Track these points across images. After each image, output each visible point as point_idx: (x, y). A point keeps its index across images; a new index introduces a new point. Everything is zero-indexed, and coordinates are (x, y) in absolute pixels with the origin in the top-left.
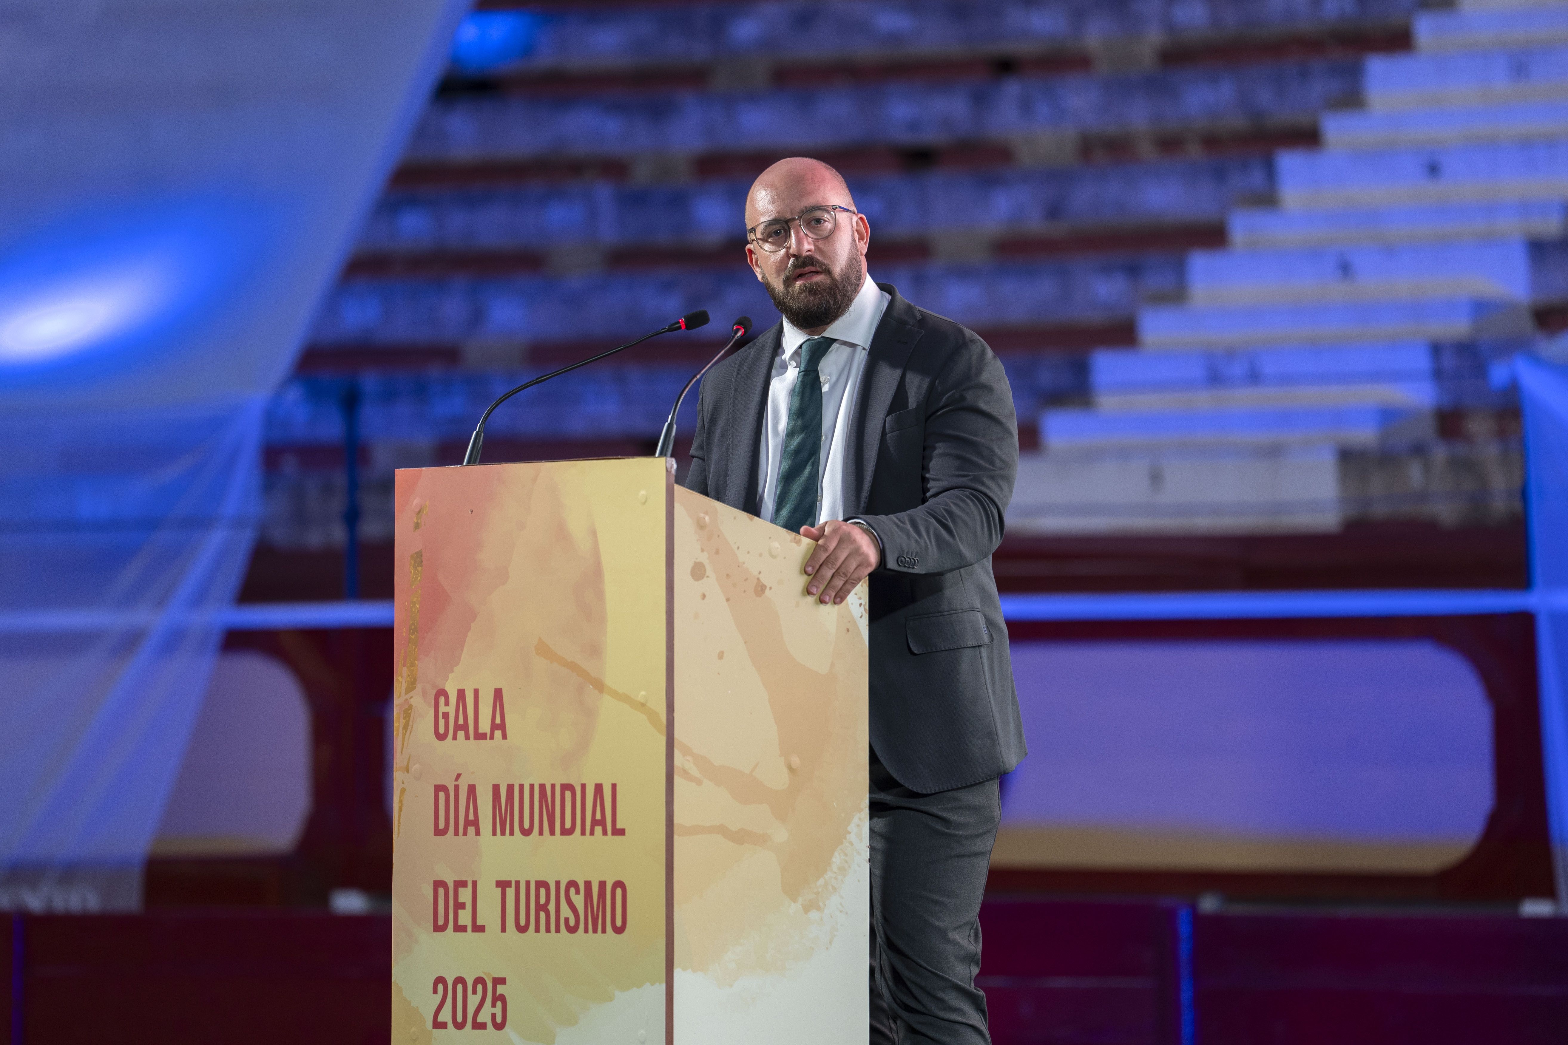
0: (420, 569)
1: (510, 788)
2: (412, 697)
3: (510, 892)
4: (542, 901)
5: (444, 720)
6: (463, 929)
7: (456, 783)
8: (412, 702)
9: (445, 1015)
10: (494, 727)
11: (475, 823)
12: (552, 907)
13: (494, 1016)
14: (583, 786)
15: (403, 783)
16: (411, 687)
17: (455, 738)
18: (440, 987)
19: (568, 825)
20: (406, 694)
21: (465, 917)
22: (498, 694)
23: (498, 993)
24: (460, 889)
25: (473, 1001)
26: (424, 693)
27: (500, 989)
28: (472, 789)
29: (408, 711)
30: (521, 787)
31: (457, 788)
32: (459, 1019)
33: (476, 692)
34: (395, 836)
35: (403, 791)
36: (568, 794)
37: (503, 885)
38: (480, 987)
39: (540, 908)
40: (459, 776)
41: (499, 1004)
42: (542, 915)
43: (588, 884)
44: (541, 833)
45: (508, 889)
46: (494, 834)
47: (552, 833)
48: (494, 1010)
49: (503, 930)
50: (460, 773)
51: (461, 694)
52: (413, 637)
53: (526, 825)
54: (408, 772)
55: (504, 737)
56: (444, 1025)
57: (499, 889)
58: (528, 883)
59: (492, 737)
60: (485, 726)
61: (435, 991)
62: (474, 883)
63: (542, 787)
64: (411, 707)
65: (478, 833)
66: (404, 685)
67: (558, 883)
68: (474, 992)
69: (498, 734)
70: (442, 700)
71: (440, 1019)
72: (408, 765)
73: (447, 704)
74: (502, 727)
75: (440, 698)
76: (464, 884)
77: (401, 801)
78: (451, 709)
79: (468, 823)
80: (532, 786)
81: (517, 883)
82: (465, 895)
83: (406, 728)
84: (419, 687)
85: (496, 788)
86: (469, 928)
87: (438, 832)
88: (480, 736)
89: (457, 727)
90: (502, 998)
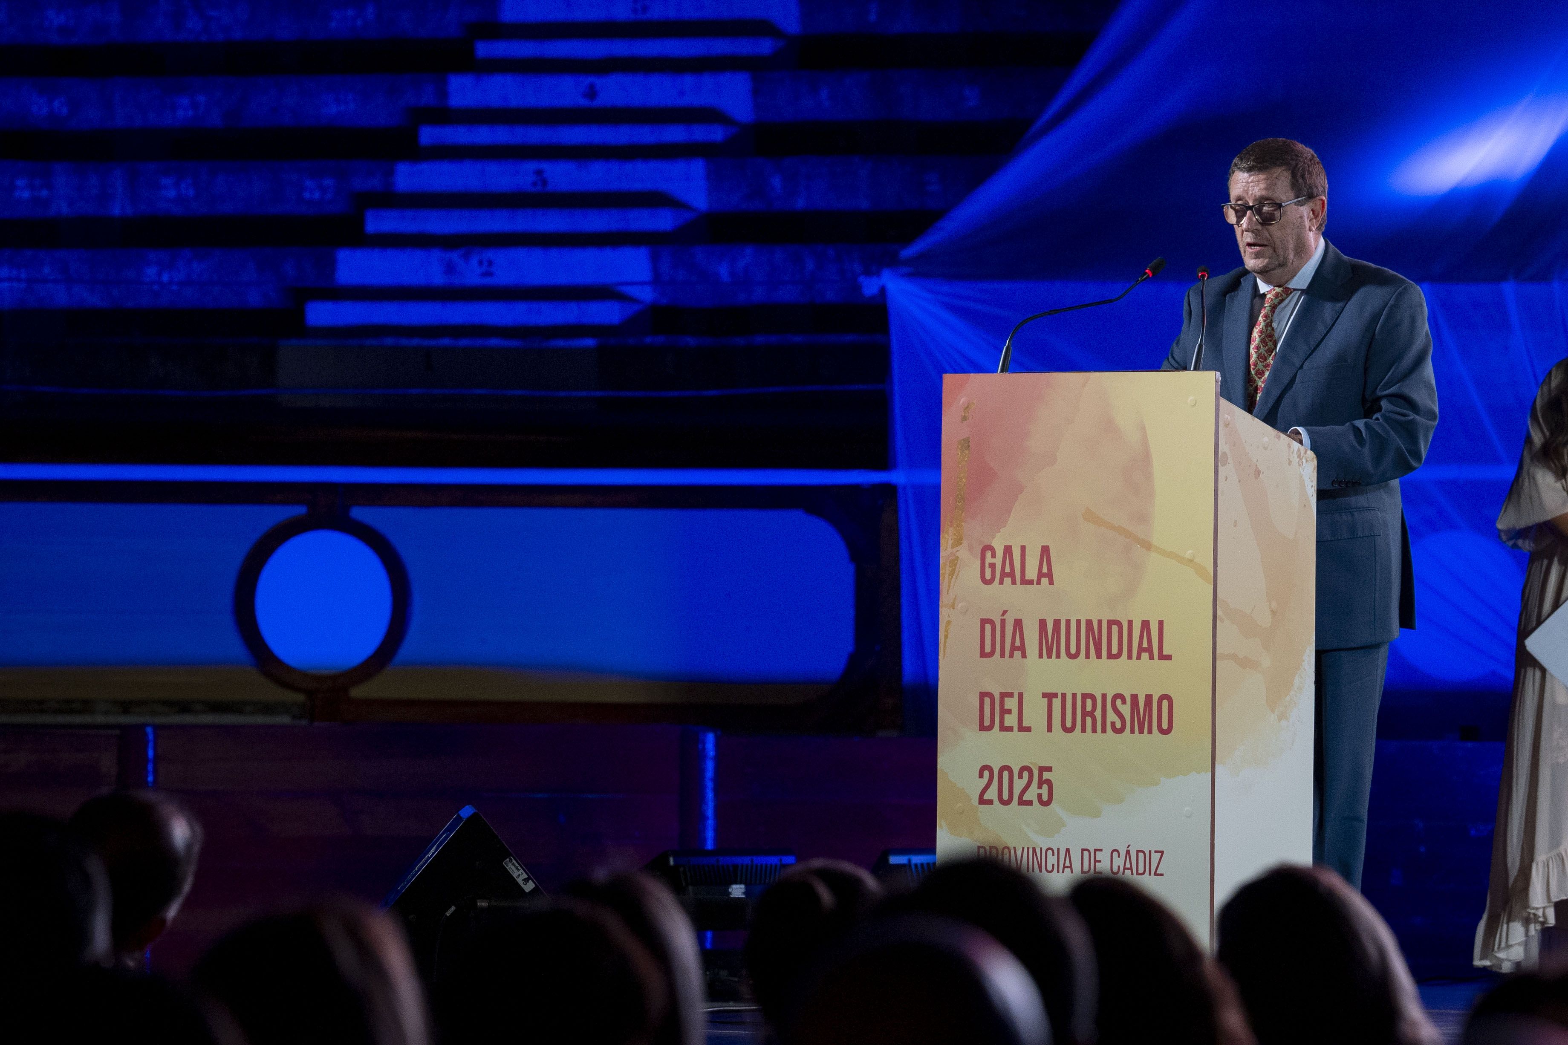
0: (967, 452)
1: (1057, 623)
2: (958, 551)
3: (1057, 703)
4: (1089, 708)
5: (990, 569)
6: (1010, 729)
7: (1002, 618)
8: (958, 554)
9: (992, 794)
10: (1041, 575)
11: (1022, 649)
12: (1098, 714)
13: (1040, 796)
14: (1130, 623)
15: (949, 616)
16: (958, 542)
17: (1001, 582)
18: (986, 774)
19: (1115, 650)
20: (952, 548)
21: (1011, 720)
22: (1045, 550)
23: (1044, 778)
24: (1006, 699)
25: (1019, 785)
26: (971, 548)
27: (1046, 775)
28: (1018, 623)
29: (954, 561)
30: (1068, 622)
31: (1003, 622)
32: (1006, 797)
33: (1023, 548)
34: (941, 657)
35: (949, 623)
36: (1115, 628)
37: (1049, 697)
38: (1026, 774)
39: (1085, 714)
40: (1005, 612)
41: (1045, 787)
42: (1089, 720)
43: (1135, 697)
44: (1088, 656)
45: (1054, 700)
46: (1041, 656)
47: (1099, 656)
48: (1040, 791)
49: (1050, 729)
50: (1006, 610)
51: (1008, 550)
52: (959, 504)
53: (1073, 650)
54: (954, 609)
55: (1051, 582)
56: (990, 802)
57: (1046, 700)
58: (1074, 696)
59: (1039, 583)
60: (1032, 573)
61: (981, 776)
62: (1021, 695)
63: (1089, 623)
64: (957, 558)
65: (1024, 656)
66: (950, 542)
67: (1104, 696)
68: (1020, 777)
69: (1045, 581)
70: (989, 554)
71: (986, 797)
72: (954, 603)
73: (994, 556)
74: (1050, 576)
75: (987, 552)
76: (1011, 695)
77: (946, 631)
78: (998, 561)
79: (1013, 648)
80: (1079, 622)
81: (1064, 696)
82: (1011, 704)
83: (952, 574)
84: (965, 543)
85: (1043, 623)
86: (1016, 728)
87: (983, 654)
88: (1025, 582)
89: (1003, 575)
90: (1049, 783)
